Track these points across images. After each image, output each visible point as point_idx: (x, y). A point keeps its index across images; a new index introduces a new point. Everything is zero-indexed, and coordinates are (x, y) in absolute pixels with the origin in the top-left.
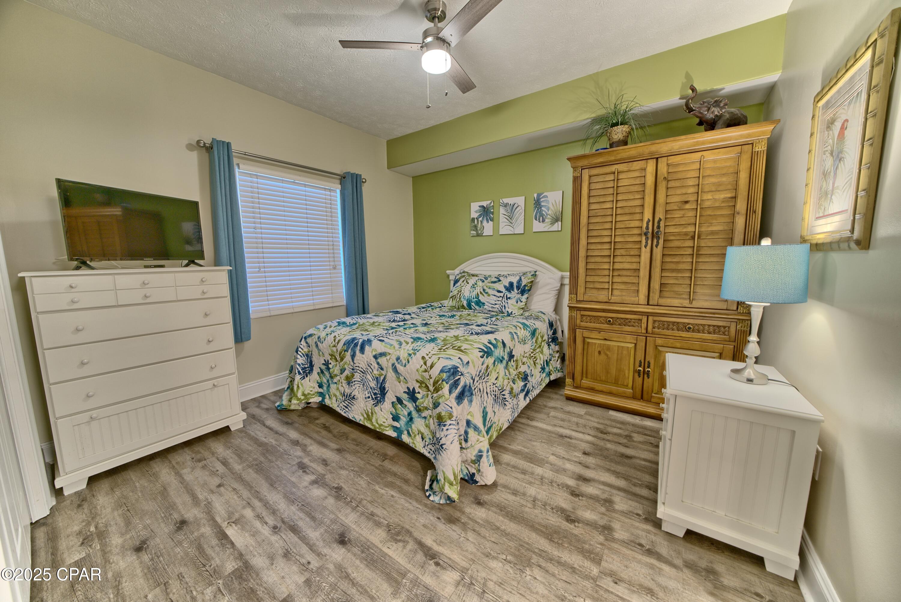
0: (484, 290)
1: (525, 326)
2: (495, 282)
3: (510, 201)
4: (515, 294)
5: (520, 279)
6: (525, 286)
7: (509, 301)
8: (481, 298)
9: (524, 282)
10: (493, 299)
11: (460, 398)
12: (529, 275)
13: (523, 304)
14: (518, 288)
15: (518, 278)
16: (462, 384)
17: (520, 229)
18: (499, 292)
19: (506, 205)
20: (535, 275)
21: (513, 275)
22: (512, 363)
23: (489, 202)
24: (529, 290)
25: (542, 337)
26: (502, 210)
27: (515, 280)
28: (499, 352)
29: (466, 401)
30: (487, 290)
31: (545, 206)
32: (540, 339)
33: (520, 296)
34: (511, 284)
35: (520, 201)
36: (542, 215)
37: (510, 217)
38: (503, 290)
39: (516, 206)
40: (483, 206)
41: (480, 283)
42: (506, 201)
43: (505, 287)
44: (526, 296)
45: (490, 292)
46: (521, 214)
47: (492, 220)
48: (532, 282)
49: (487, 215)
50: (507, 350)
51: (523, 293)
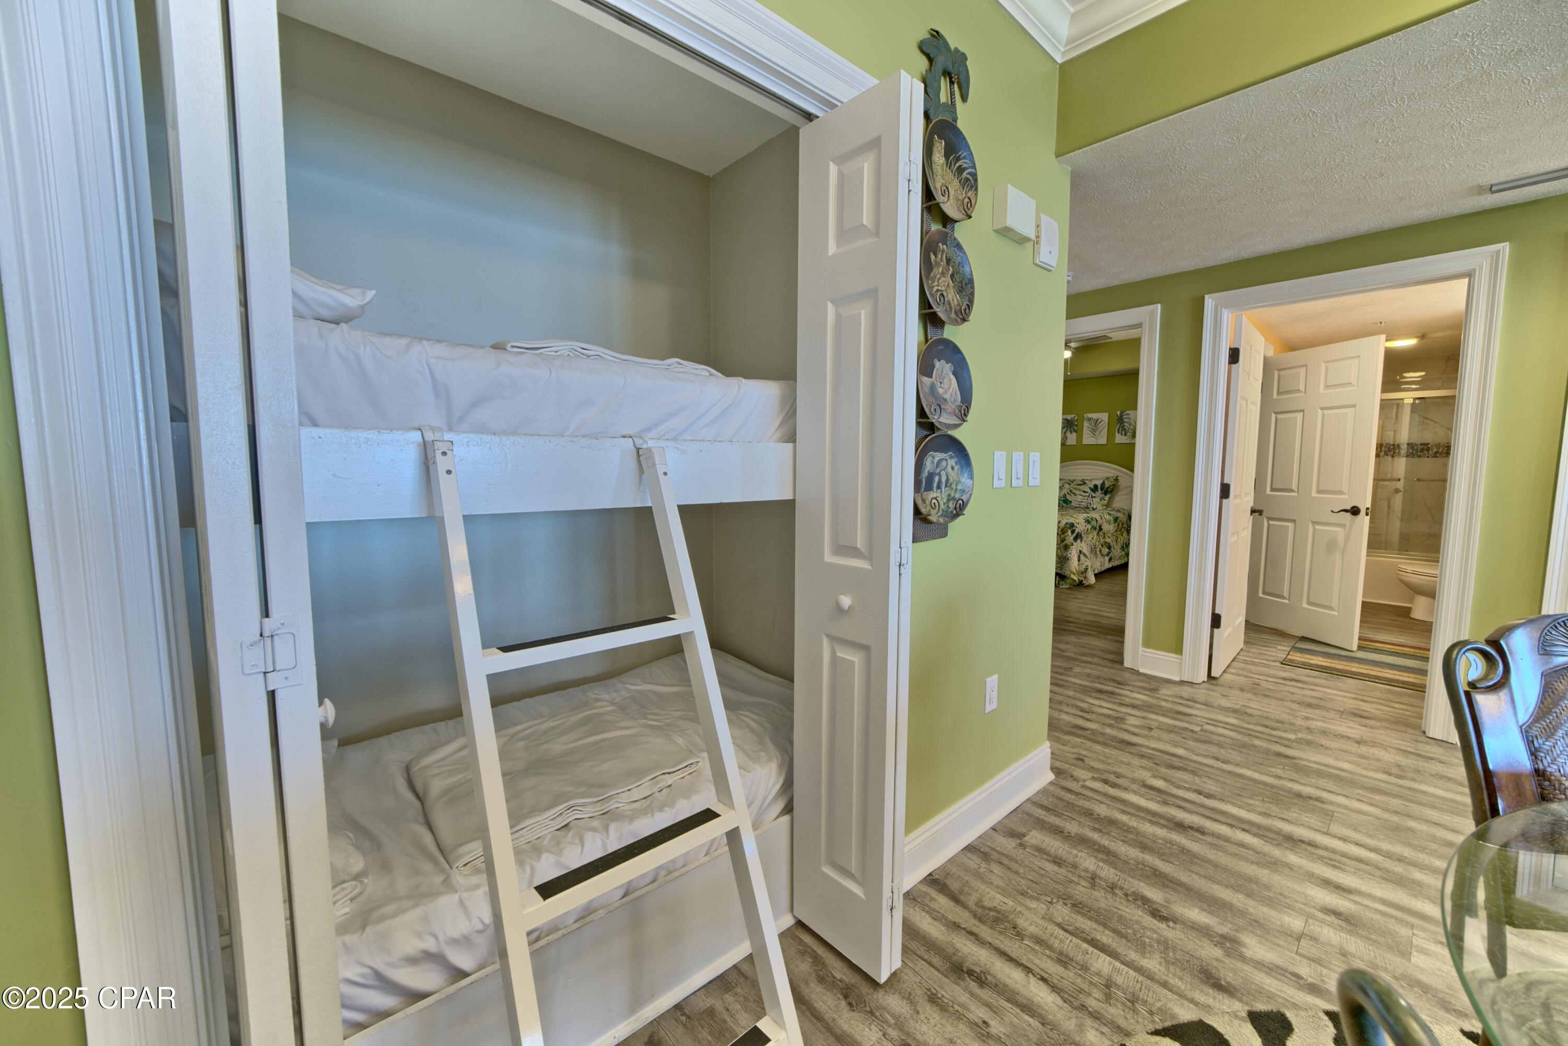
0: (1071, 491)
1: (1109, 514)
2: (1081, 485)
3: (1094, 416)
4: (1099, 493)
5: (1104, 482)
6: (1108, 488)
7: (1094, 499)
8: (1068, 497)
9: (1107, 484)
10: (1079, 498)
11: (1075, 539)
12: (1112, 480)
13: (1106, 502)
14: (1102, 489)
15: (1102, 481)
16: (1076, 532)
17: (1103, 440)
18: (1085, 492)
19: (1089, 420)
20: (1117, 480)
21: (1097, 479)
22: (1101, 533)
23: (1073, 416)
24: (1112, 491)
25: (1123, 524)
26: (1086, 424)
27: (1099, 483)
28: (1093, 523)
29: (1079, 540)
30: (1074, 491)
31: (1127, 422)
32: (1121, 525)
33: (1103, 495)
34: (1096, 486)
35: (1104, 416)
36: (1124, 429)
37: (1094, 431)
38: (1089, 491)
39: (1099, 421)
40: (1067, 420)
41: (1067, 486)
42: (1090, 415)
43: (1090, 488)
44: (1108, 496)
45: (1077, 492)
46: (1104, 427)
47: (1075, 431)
48: (1114, 485)
49: (1071, 427)
50: (1098, 524)
51: (1106, 493)
